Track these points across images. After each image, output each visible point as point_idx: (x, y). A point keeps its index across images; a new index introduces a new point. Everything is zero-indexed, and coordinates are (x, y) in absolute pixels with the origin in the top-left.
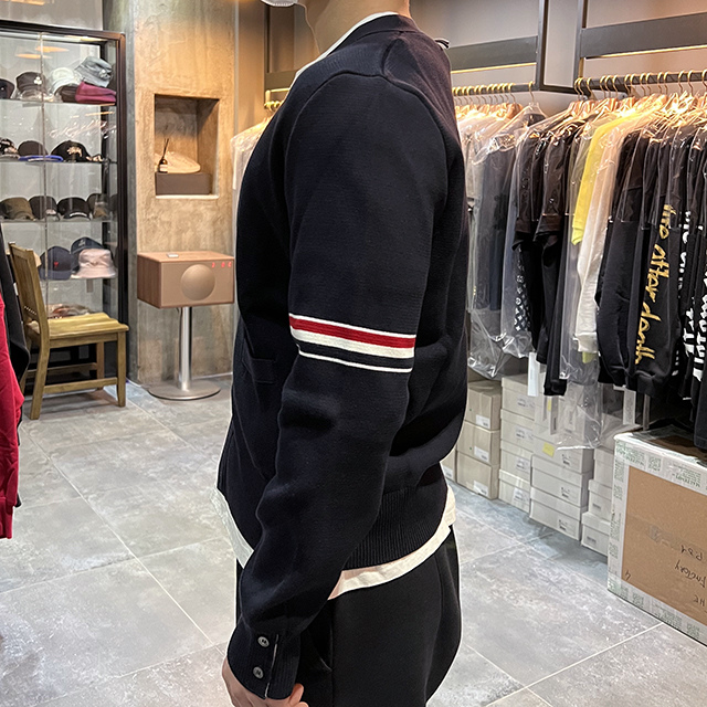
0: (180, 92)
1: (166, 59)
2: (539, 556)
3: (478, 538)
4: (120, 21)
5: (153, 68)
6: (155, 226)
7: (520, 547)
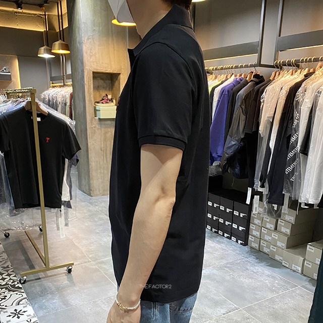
0: (104, 71)
1: (97, 55)
2: (250, 262)
3: (226, 256)
4: (76, 38)
5: (91, 60)
6: (95, 130)
7: (243, 259)
